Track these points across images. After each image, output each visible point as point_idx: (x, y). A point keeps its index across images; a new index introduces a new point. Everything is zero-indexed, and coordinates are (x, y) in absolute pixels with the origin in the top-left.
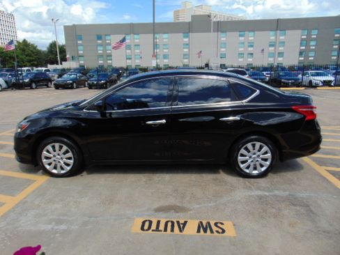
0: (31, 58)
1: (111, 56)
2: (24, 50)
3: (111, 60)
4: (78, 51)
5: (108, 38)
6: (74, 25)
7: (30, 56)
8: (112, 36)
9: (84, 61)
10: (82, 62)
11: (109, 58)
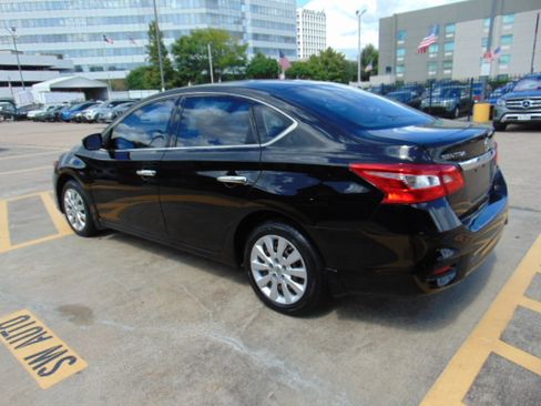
0: (335, 74)
1: (451, 61)
2: (326, 63)
3: (451, 68)
4: (396, 57)
5: (449, 29)
6: (396, 15)
7: (335, 71)
8: (458, 25)
9: (404, 73)
10: (400, 75)
11: (446, 65)
